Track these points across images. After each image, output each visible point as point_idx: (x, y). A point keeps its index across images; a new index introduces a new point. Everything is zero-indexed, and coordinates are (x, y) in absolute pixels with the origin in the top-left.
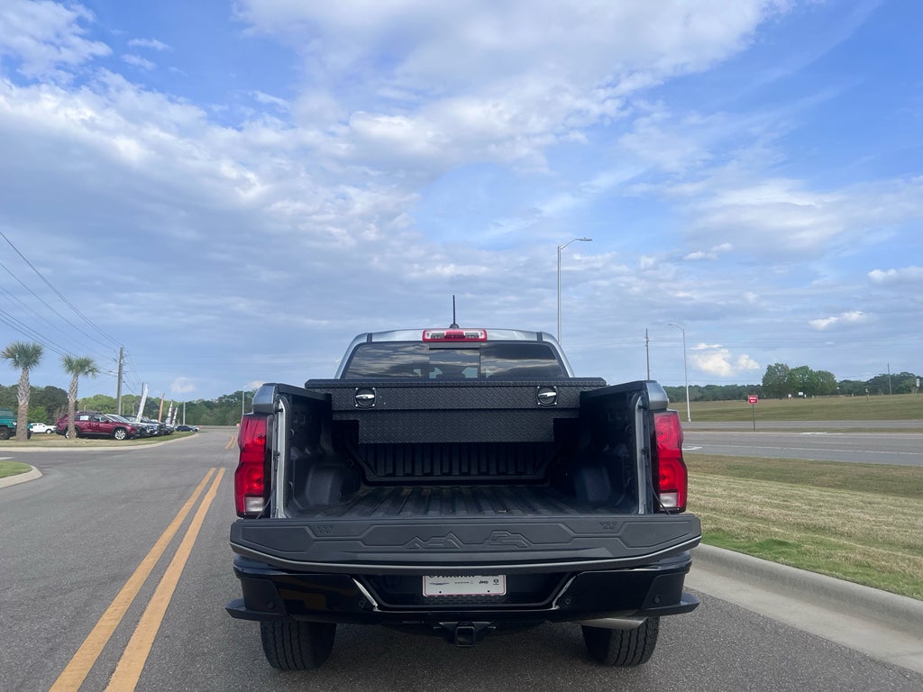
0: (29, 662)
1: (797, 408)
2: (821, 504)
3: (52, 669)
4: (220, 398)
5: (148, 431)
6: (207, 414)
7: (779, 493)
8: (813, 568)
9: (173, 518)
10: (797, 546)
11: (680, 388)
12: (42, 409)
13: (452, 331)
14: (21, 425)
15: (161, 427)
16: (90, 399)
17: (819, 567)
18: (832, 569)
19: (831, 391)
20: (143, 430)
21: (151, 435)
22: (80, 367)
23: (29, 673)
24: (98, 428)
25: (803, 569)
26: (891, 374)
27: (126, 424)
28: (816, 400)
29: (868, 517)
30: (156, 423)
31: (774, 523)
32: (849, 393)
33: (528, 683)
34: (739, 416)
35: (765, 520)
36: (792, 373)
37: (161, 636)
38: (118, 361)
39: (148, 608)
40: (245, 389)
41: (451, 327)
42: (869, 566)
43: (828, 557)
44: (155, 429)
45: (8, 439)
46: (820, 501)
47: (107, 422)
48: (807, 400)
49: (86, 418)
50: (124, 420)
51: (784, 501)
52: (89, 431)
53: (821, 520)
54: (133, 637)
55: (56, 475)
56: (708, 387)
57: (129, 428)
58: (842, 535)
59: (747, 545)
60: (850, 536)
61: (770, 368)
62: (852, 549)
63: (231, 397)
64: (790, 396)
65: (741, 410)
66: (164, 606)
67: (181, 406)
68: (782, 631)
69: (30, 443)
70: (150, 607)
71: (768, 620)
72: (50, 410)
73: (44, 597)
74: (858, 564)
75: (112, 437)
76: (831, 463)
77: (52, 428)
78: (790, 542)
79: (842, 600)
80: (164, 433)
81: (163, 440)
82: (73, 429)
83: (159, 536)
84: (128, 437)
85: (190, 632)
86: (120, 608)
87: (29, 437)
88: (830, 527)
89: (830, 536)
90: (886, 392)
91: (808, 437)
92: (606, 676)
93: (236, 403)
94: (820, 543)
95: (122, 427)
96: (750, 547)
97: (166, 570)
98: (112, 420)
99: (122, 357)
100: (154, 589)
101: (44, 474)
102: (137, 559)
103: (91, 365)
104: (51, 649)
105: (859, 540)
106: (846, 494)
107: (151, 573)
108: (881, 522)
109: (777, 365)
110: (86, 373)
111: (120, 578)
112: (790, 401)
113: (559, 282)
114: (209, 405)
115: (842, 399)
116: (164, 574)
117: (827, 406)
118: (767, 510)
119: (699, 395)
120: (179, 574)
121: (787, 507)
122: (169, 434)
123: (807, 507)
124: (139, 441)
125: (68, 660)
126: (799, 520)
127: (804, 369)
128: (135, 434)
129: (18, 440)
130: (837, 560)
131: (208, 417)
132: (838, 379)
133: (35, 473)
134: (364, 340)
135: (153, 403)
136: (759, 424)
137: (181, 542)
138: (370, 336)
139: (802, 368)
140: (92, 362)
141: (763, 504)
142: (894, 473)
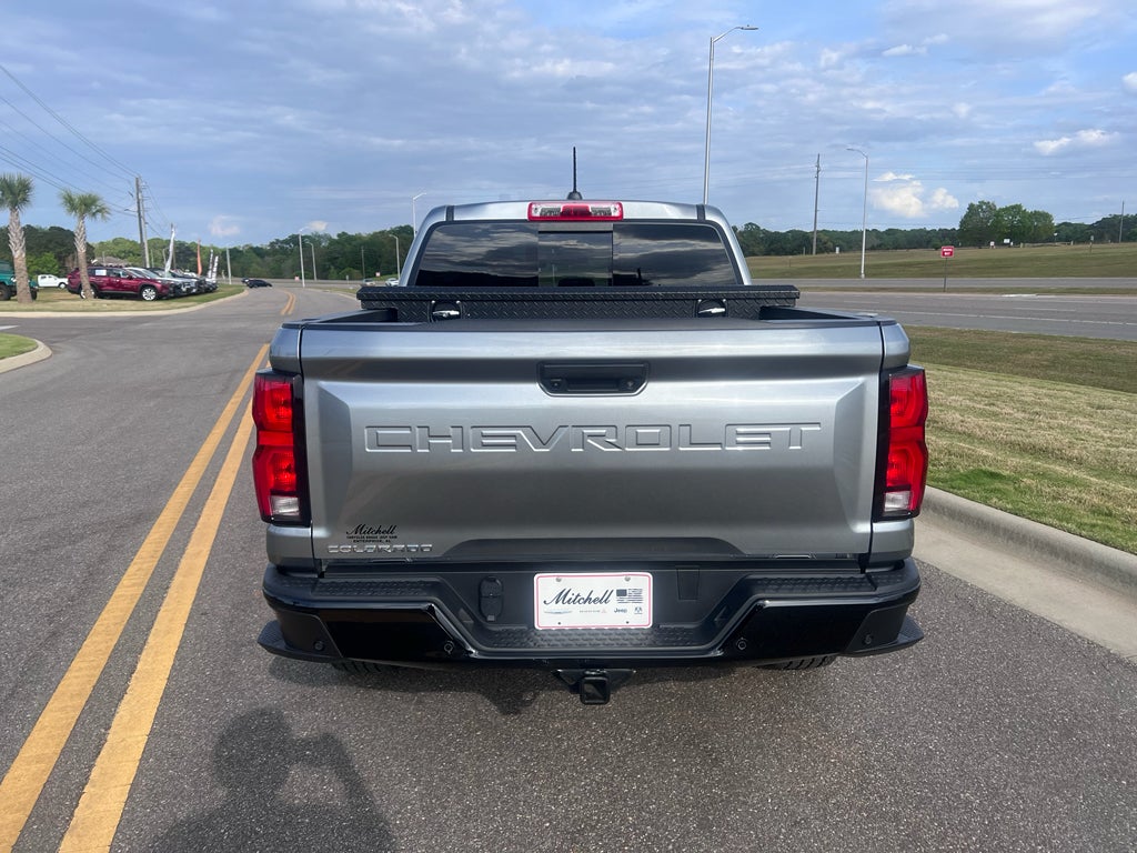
0: (24, 655)
1: (999, 260)
2: (1037, 409)
3: (53, 667)
4: (272, 244)
5: (184, 289)
6: (258, 264)
7: (982, 391)
8: (1037, 516)
9: (214, 422)
10: (1015, 480)
11: (855, 232)
12: (49, 256)
13: (571, 204)
14: (20, 281)
15: (199, 283)
16: (108, 243)
17: (1044, 514)
18: (1063, 519)
19: (1044, 238)
20: (177, 287)
21: (189, 294)
22: (85, 206)
23: (23, 674)
24: (120, 285)
25: (1023, 516)
26: (1125, 214)
27: (155, 281)
28: (1025, 250)
29: (1100, 431)
30: (193, 278)
31: (982, 440)
32: (1067, 240)
33: (671, 695)
34: (925, 270)
35: (970, 436)
36: (999, 214)
37: (198, 613)
38: (135, 195)
39: (180, 566)
40: (302, 232)
41: (571, 197)
42: (1110, 515)
43: (1055, 498)
44: (193, 285)
45: (9, 299)
46: (1036, 404)
47: (130, 278)
48: (1015, 250)
49: (103, 272)
50: (151, 275)
51: (990, 405)
52: (109, 290)
53: (1042, 438)
54: (160, 614)
55: (70, 353)
56: (890, 232)
57: (158, 286)
58: (1070, 460)
59: (948, 476)
60: (1080, 462)
61: (971, 207)
62: (1086, 486)
63: (286, 242)
64: (992, 244)
65: (930, 263)
66: (202, 562)
67: (224, 253)
68: (997, 610)
69: (36, 305)
70: (184, 564)
71: (980, 593)
72: (61, 258)
73: (47, 548)
74: (1096, 511)
75: (138, 297)
76: (1039, 337)
77: (65, 281)
78: (1006, 473)
79: (1074, 563)
80: (204, 290)
81: (203, 301)
82: (88, 286)
83: (195, 453)
84: (159, 298)
85: (233, 606)
86: (145, 566)
87: (34, 296)
88: (1054, 449)
89: (1054, 462)
90: (1114, 240)
91: (1011, 302)
92: (772, 684)
93: (292, 251)
94: (1043, 475)
95: (150, 285)
96: (952, 480)
97: (204, 504)
98: (135, 275)
99: (138, 190)
100: (189, 537)
101: (55, 352)
102: (168, 487)
103: (98, 203)
104: (54, 634)
105: (1091, 469)
106: (1067, 391)
107: (185, 512)
108: (1117, 440)
109: (982, 203)
110: (94, 214)
111: (146, 518)
112: (992, 251)
113: (709, 87)
114: (258, 252)
115: (1060, 249)
116: (201, 512)
117: (1038, 259)
118: (971, 420)
119: (877, 242)
120: (222, 512)
121: (996, 414)
122: (211, 292)
123: (1020, 415)
124: (174, 303)
125: (75, 651)
126: (1013, 438)
127: (1016, 209)
128: (167, 293)
129: (21, 302)
130: (1067, 504)
131: (259, 269)
132: (1056, 222)
133: (42, 351)
134: (443, 218)
135: (188, 248)
136: (952, 282)
137: (224, 461)
138: (450, 210)
139: (1013, 207)
140: (98, 199)
141: (964, 410)
142: (1117, 351)
